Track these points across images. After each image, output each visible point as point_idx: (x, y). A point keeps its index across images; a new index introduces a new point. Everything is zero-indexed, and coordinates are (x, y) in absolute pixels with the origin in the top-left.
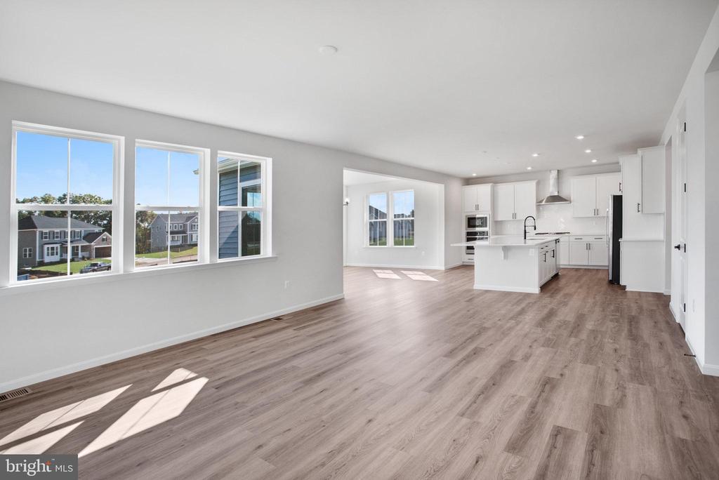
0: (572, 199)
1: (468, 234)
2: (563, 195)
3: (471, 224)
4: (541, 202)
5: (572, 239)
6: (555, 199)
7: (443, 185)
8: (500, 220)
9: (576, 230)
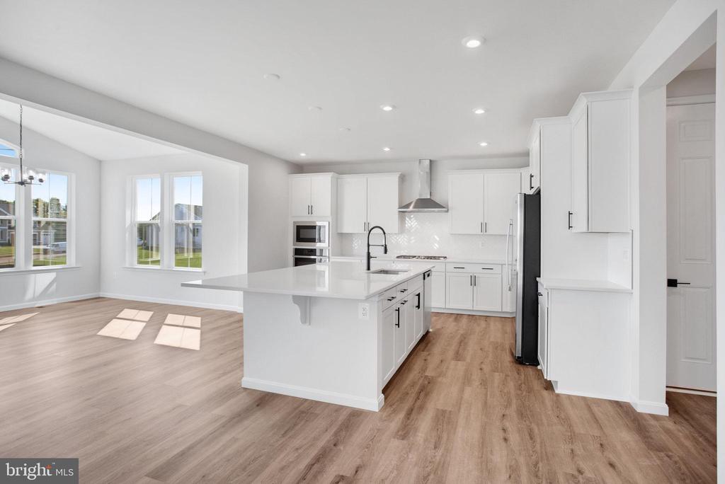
0: (450, 206)
1: (297, 251)
2: (437, 199)
3: (301, 236)
4: (408, 206)
5: (450, 267)
6: (427, 204)
7: (246, 167)
8: (345, 231)
9: (456, 252)
